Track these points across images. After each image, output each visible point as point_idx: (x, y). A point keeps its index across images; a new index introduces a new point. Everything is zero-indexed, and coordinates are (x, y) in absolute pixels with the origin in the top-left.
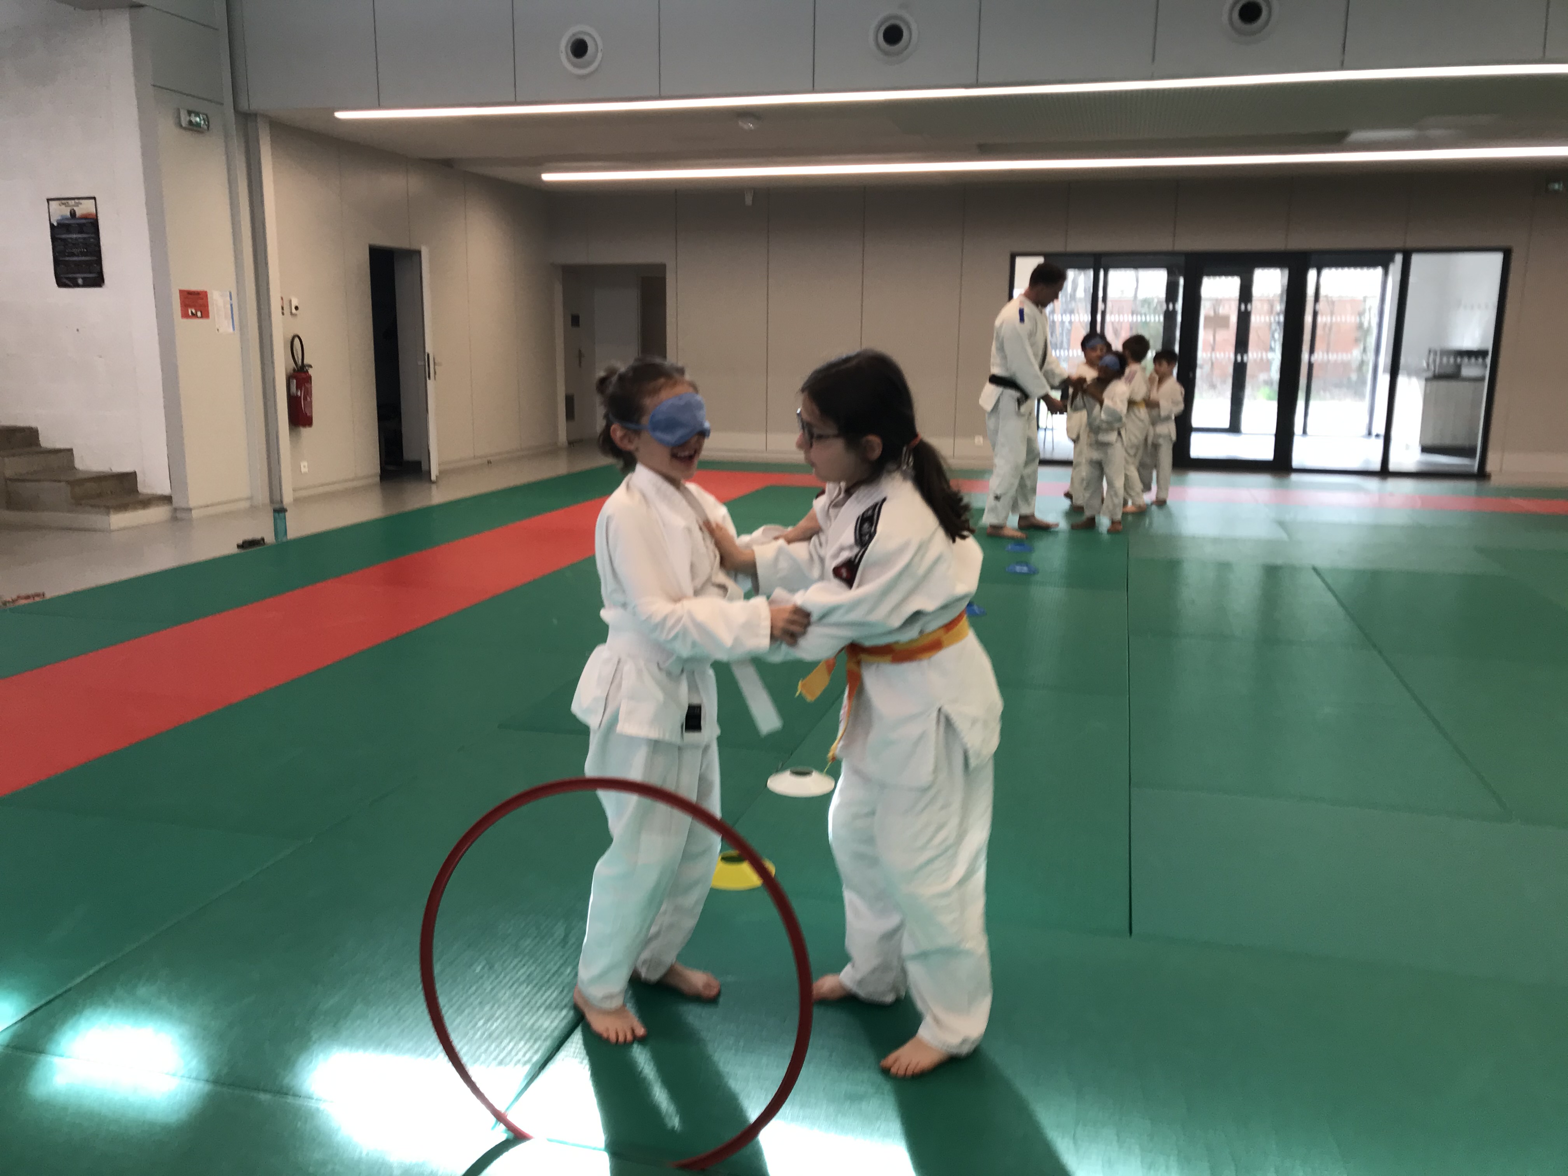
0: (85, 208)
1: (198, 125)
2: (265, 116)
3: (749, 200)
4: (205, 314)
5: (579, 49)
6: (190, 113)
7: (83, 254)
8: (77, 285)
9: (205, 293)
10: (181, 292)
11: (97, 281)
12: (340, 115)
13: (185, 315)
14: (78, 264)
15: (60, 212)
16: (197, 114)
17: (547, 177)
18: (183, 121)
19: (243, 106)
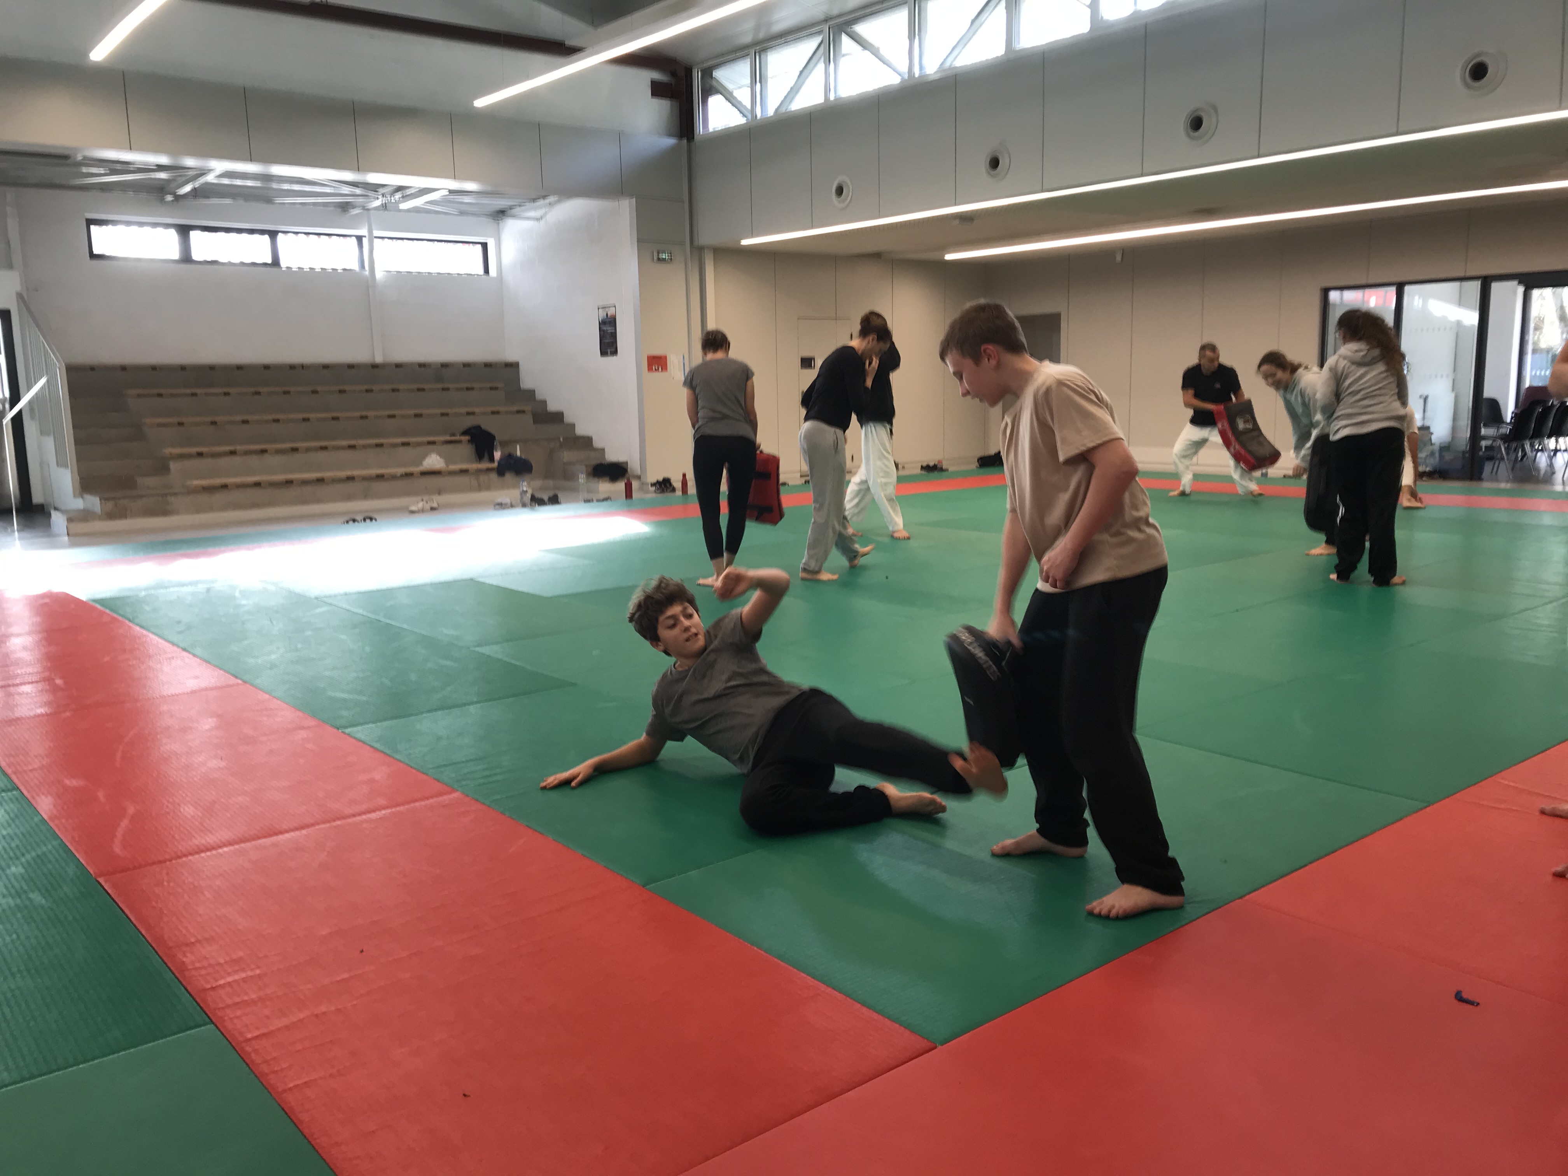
0: (611, 312)
1: (664, 260)
2: (710, 247)
3: (1118, 257)
4: (664, 369)
5: (840, 191)
6: (660, 253)
7: (610, 337)
8: (607, 355)
9: (666, 357)
10: (649, 357)
11: (615, 352)
12: (745, 242)
13: (652, 370)
14: (608, 343)
15: (602, 314)
16: (664, 253)
17: (949, 257)
18: (655, 258)
19: (696, 243)
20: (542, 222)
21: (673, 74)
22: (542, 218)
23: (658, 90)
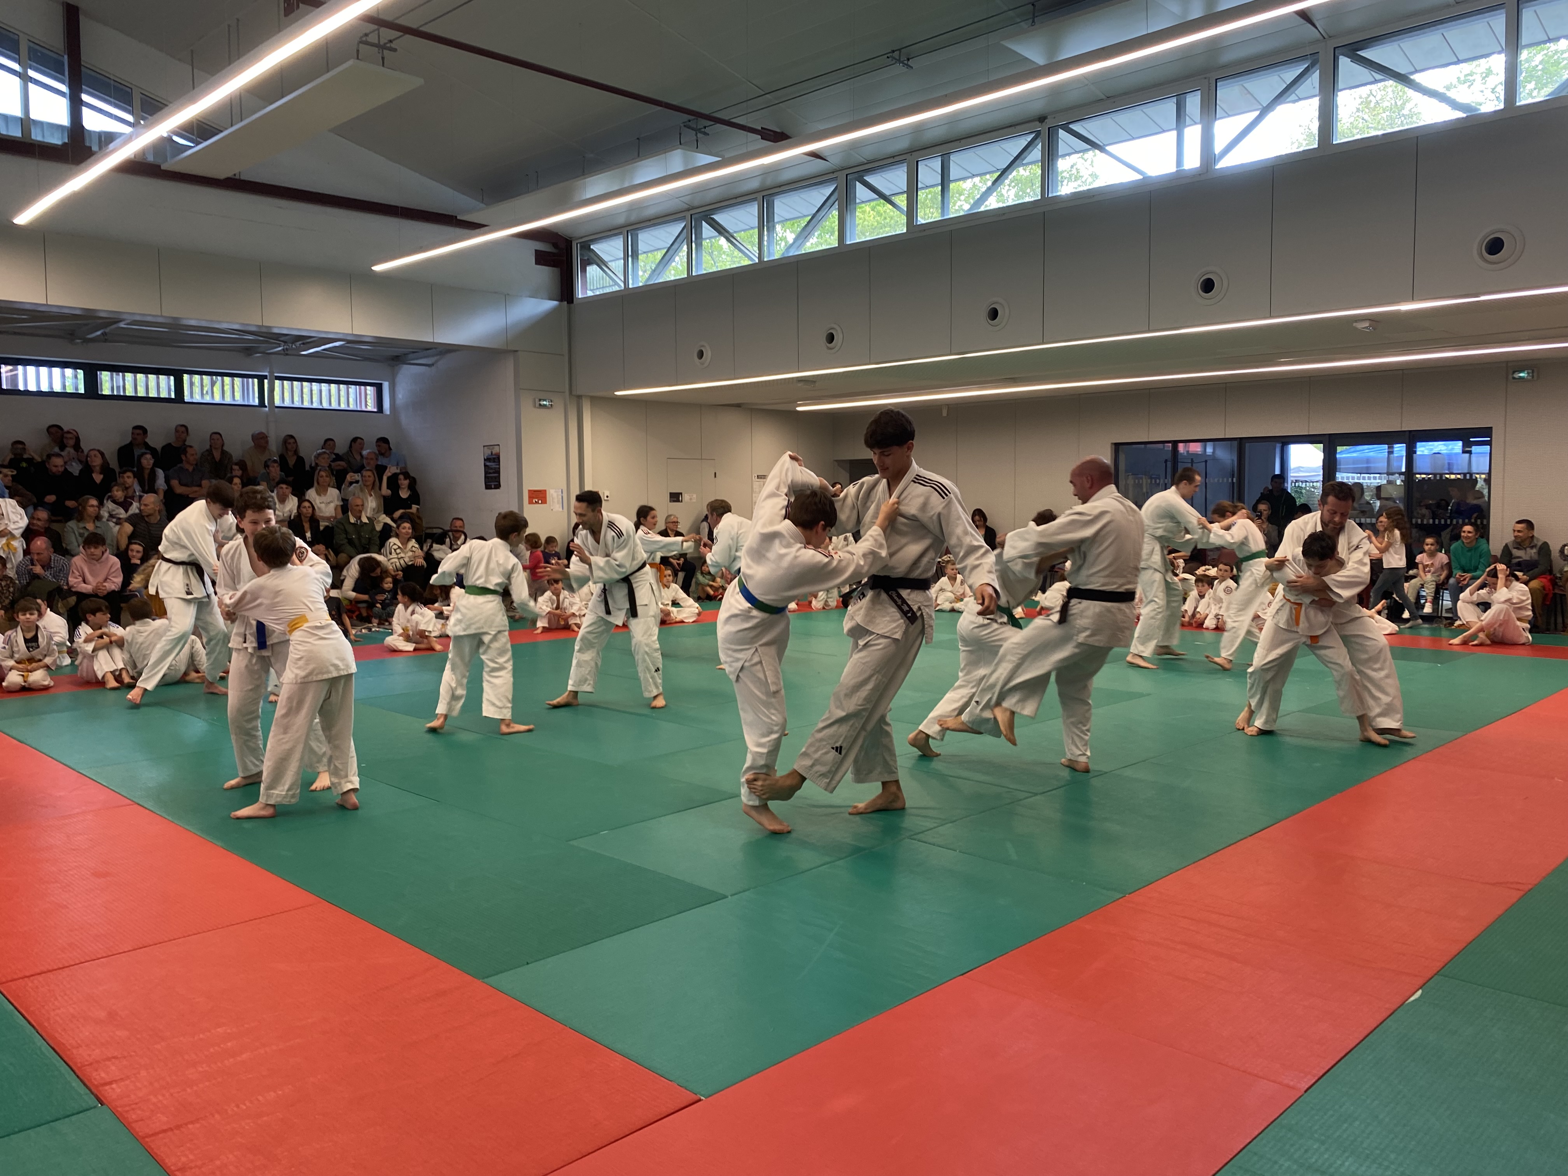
0: (496, 450)
1: (545, 406)
2: (586, 396)
3: (945, 414)
4: (544, 502)
6: (540, 400)
7: (494, 473)
8: (491, 488)
9: (545, 491)
10: (529, 491)
11: (498, 486)
12: (617, 393)
13: (531, 502)
14: (492, 477)
15: (488, 452)
16: (544, 400)
17: (799, 409)
18: (537, 405)
19: (574, 393)
20: (433, 368)
21: (555, 245)
22: (433, 365)
23: (541, 258)
